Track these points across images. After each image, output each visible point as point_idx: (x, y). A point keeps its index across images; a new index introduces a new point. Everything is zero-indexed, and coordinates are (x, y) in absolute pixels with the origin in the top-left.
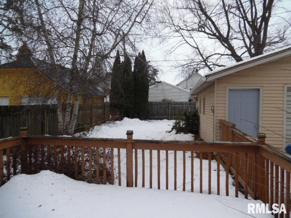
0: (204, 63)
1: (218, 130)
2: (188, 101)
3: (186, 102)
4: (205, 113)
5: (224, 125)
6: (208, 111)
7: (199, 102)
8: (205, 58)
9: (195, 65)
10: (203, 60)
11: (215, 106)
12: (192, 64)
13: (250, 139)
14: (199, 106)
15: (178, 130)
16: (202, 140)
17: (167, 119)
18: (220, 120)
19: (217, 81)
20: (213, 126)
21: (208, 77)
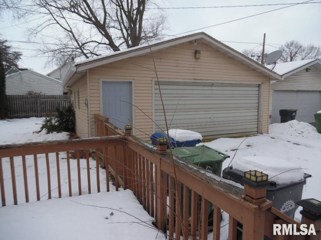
0: (80, 51)
1: (93, 125)
2: (62, 94)
3: (59, 95)
4: (80, 107)
5: (98, 120)
6: (82, 105)
7: (73, 95)
8: (81, 44)
9: (69, 51)
10: (78, 47)
11: (89, 99)
12: (65, 50)
13: (120, 133)
14: (73, 99)
15: (49, 129)
16: (78, 138)
17: (36, 117)
18: (95, 114)
19: (89, 72)
20: (87, 121)
21: (78, 66)
